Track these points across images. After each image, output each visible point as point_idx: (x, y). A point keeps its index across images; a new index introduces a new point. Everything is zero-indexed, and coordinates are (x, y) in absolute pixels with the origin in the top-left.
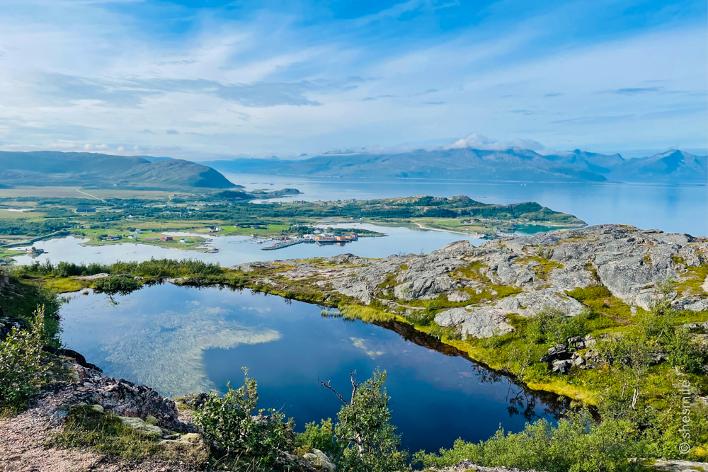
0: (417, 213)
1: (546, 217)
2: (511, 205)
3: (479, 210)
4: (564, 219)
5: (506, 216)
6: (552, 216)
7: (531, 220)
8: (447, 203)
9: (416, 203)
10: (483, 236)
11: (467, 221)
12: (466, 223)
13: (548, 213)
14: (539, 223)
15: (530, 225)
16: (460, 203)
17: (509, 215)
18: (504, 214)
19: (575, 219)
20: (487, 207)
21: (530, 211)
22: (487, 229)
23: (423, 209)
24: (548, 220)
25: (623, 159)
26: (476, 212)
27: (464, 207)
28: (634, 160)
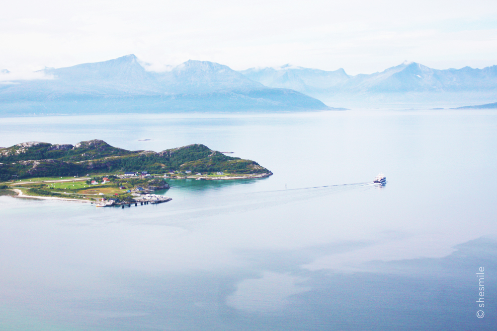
0: (22, 172)
1: (215, 167)
2: (168, 151)
3: (119, 161)
4: (240, 167)
5: (159, 167)
6: (225, 163)
7: (194, 173)
8: (72, 153)
9: (22, 156)
10: (111, 202)
11: (97, 180)
12: (95, 183)
13: (219, 159)
14: (206, 176)
15: (193, 179)
16: (92, 152)
17: (163, 166)
18: (157, 164)
19: (255, 167)
20: (132, 155)
21: (193, 158)
22: (124, 191)
23: (32, 164)
24: (218, 170)
25: (348, 76)
26: (115, 165)
27: (98, 157)
28: (361, 77)
